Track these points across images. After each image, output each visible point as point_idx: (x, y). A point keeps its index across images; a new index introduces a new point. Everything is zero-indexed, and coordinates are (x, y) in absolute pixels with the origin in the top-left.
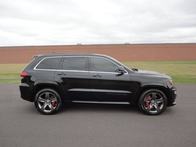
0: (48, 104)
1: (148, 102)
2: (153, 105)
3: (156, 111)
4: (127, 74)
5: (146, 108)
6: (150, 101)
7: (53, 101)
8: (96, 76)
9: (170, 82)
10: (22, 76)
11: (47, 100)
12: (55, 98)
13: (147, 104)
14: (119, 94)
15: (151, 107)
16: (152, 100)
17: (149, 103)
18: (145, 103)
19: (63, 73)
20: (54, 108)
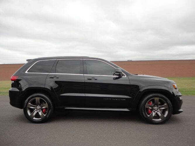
0: (38, 111)
1: (150, 108)
2: (156, 112)
3: (160, 119)
4: (126, 76)
5: (149, 116)
6: (152, 107)
7: (43, 108)
8: (91, 79)
9: (174, 86)
10: (12, 80)
11: (38, 107)
12: (47, 103)
13: (149, 110)
14: (116, 99)
15: (154, 114)
16: (154, 106)
17: (152, 110)
18: (147, 109)
19: (55, 76)
20: (45, 115)
